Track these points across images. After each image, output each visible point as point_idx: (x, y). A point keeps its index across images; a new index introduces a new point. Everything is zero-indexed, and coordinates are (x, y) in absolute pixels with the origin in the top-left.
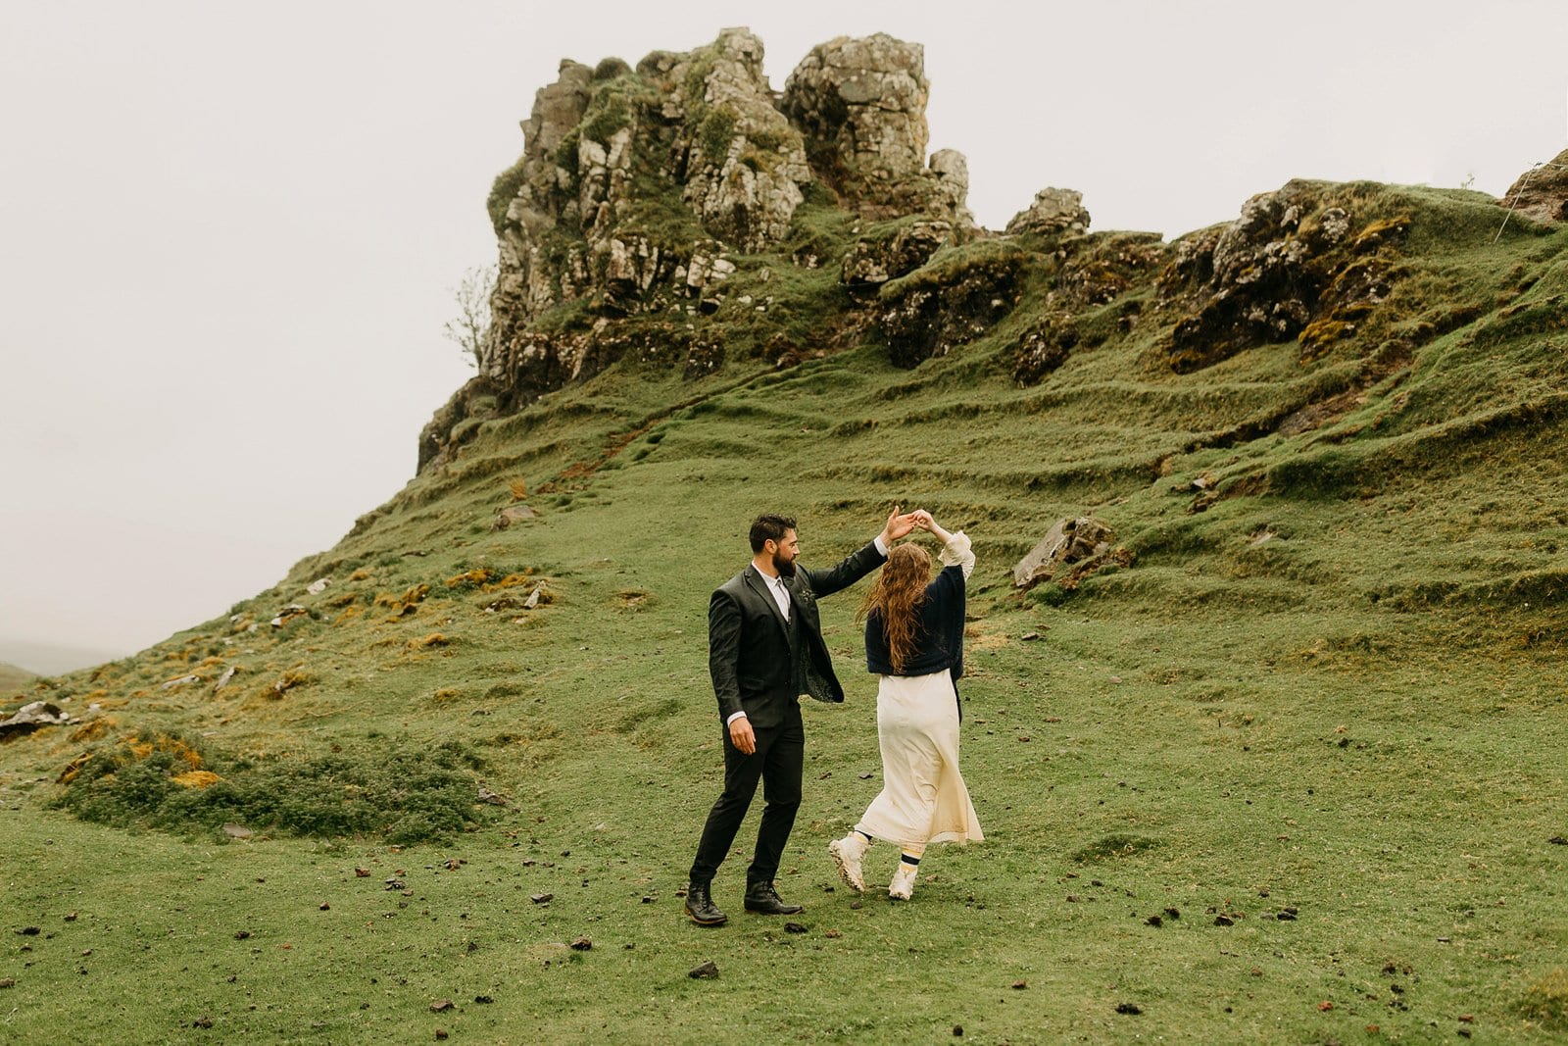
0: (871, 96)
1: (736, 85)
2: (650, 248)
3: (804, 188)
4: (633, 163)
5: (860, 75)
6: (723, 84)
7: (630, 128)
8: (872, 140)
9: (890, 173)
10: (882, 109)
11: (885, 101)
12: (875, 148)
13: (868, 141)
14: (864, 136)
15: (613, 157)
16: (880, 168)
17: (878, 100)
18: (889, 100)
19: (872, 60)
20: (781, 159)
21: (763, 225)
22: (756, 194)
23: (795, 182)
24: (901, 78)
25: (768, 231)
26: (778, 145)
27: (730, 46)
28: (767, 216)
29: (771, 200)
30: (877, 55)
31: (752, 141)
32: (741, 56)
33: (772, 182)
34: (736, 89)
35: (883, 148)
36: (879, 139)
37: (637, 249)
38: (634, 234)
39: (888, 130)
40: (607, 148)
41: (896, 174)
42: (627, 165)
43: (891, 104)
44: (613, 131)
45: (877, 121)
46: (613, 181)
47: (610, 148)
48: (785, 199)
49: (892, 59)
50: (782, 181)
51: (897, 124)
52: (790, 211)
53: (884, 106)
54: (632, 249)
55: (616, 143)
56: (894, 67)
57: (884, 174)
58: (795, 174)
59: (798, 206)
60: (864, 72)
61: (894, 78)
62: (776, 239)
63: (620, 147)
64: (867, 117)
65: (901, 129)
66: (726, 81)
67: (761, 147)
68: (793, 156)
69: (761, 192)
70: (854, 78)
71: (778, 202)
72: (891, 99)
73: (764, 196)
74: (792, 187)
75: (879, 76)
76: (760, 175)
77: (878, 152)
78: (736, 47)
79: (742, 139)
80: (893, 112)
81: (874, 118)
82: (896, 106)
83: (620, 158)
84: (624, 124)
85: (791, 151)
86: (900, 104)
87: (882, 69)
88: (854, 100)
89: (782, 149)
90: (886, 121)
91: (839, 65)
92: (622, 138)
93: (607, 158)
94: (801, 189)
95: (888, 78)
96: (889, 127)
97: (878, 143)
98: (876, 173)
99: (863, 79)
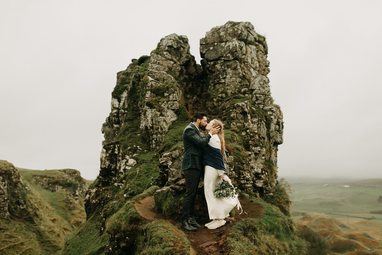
0: (220, 55)
1: (159, 64)
2: (119, 150)
3: (177, 112)
4: (129, 105)
5: (214, 46)
6: (153, 65)
7: (127, 90)
8: (221, 77)
9: (226, 94)
10: (225, 61)
11: (226, 56)
12: (223, 81)
13: (219, 78)
14: (217, 76)
15: (121, 104)
16: (222, 93)
17: (223, 56)
18: (228, 55)
19: (220, 37)
20: (164, 99)
21: (154, 136)
22: (152, 120)
23: (173, 110)
24: (234, 43)
25: (156, 139)
26: (163, 93)
27: (162, 45)
28: (156, 131)
29: (159, 122)
30: (222, 34)
31: (154, 93)
32: (167, 48)
33: (159, 113)
34: (159, 66)
35: (227, 80)
36: (225, 76)
37: (113, 150)
38: (112, 144)
39: (229, 71)
40: (119, 101)
41: (229, 94)
42: (126, 106)
43: (229, 57)
44: (121, 92)
45: (223, 67)
46: (120, 115)
47: (121, 100)
48: (165, 121)
49: (229, 34)
50: (164, 111)
51: (233, 66)
52: (166, 127)
53: (225, 59)
54: (110, 152)
55: (123, 97)
56: (231, 38)
57: (224, 95)
58: (171, 106)
59: (173, 122)
60: (216, 44)
61: (230, 44)
62: (160, 143)
63: (124, 99)
64: (218, 66)
65: (235, 69)
66: (154, 63)
67: (157, 95)
68: (171, 97)
69: (154, 119)
70: (211, 48)
71: (162, 123)
72: (229, 55)
73: (156, 121)
74: (170, 113)
75: (224, 44)
76: (154, 110)
77: (225, 83)
78: (164, 44)
79: (149, 92)
80: (229, 61)
81: (221, 66)
82: (231, 58)
83: (124, 104)
84: (126, 88)
85: (170, 95)
86: (233, 56)
87: (225, 40)
88: (212, 59)
89: (166, 94)
90: (228, 66)
91: (204, 43)
92: (125, 95)
93: (119, 105)
94: (176, 113)
95: (228, 44)
96: (229, 69)
97: (224, 78)
98: (220, 95)
99: (216, 48)
